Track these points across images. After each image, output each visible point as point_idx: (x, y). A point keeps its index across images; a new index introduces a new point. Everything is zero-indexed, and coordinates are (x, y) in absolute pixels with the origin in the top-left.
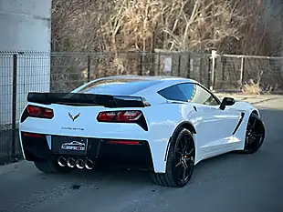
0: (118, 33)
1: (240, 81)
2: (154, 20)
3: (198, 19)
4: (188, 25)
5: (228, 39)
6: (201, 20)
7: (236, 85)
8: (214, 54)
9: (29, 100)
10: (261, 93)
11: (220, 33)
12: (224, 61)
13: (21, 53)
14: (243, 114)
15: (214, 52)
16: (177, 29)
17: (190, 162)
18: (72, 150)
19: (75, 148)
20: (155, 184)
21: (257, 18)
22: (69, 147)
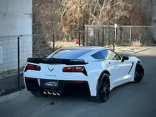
0: (64, 15)
1: (130, 40)
2: (83, 8)
3: (107, 7)
4: (101, 10)
5: (123, 17)
6: (108, 7)
7: (128, 42)
8: (116, 26)
9: (28, 61)
10: (141, 46)
11: (119, 14)
12: (121, 29)
13: (21, 36)
14: (133, 63)
15: (116, 24)
16: (95, 12)
17: (108, 90)
18: (51, 86)
19: (52, 85)
20: (91, 101)
21: (138, 5)
22: (49, 84)
